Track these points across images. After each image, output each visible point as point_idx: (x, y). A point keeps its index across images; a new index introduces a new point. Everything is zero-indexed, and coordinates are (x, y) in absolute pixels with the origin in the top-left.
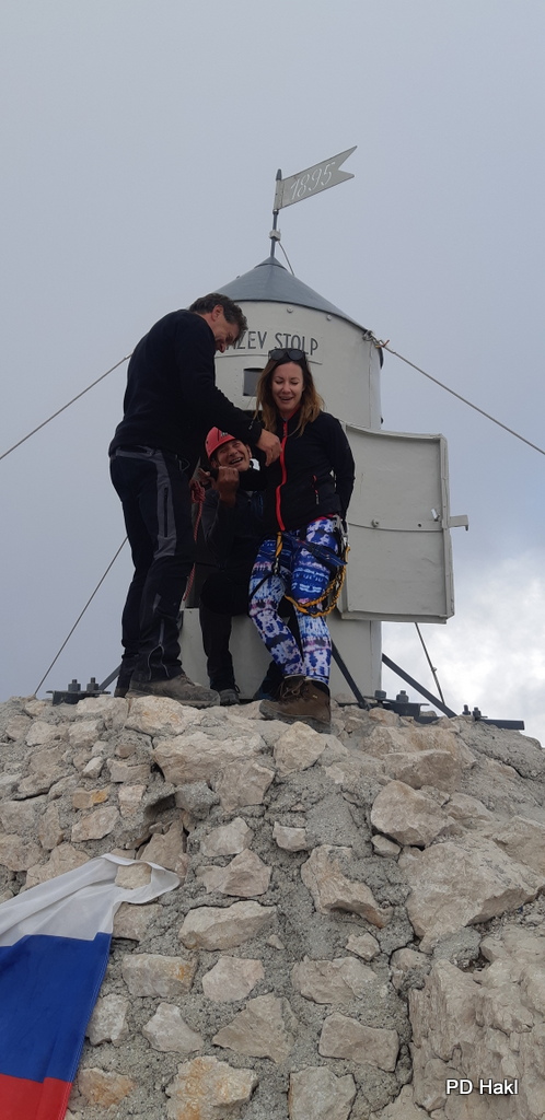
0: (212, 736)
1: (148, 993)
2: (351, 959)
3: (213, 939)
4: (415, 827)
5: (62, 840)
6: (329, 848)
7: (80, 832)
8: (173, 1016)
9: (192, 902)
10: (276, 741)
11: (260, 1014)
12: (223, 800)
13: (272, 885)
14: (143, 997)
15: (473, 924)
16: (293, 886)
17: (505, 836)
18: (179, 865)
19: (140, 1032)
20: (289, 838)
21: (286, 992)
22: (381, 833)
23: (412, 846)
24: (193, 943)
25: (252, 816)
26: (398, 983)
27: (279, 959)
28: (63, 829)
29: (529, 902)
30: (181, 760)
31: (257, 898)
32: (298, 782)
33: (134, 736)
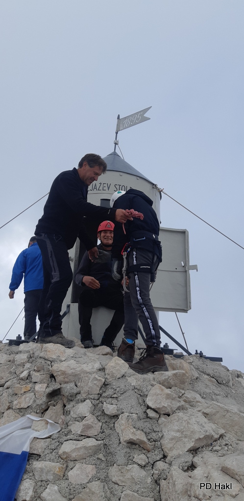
0: (78, 362)
1: (44, 479)
2: (135, 466)
3: (74, 455)
4: (166, 405)
5: (9, 408)
6: (128, 414)
7: (17, 405)
8: (55, 490)
9: (65, 438)
10: (106, 365)
11: (93, 490)
12: (82, 391)
13: (101, 431)
14: (42, 481)
15: (190, 451)
16: (111, 432)
17: (207, 411)
18: (60, 421)
19: (39, 497)
20: (110, 410)
21: (106, 480)
22: (151, 408)
23: (164, 414)
24: (65, 457)
25: (94, 399)
26: (156, 477)
27: (103, 465)
28: (10, 403)
29: (215, 441)
30: (64, 373)
31: (94, 437)
32: (115, 384)
33: (43, 362)
